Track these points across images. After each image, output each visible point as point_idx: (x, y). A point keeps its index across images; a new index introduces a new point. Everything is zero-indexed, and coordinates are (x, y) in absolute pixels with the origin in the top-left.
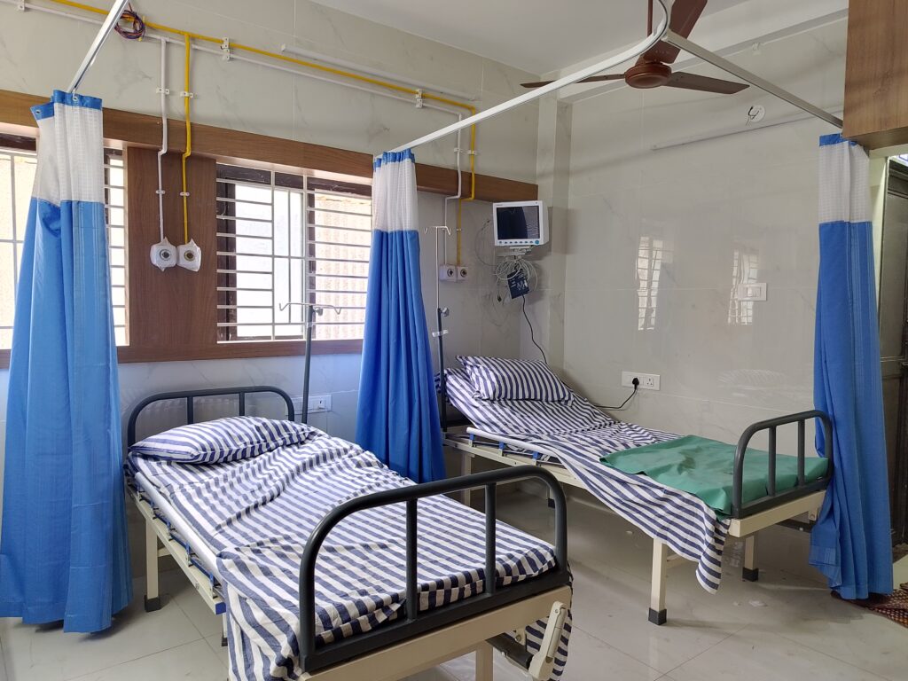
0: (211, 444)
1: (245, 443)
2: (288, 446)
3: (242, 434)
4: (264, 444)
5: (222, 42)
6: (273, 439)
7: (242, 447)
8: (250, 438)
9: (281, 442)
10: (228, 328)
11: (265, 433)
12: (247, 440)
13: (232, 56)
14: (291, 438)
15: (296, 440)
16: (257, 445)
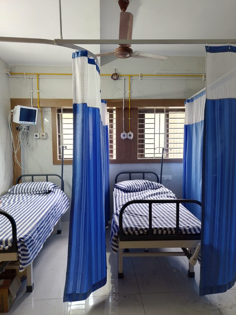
0: (130, 186)
1: (140, 187)
2: (153, 189)
3: (139, 184)
4: (145, 188)
5: (139, 75)
6: (148, 187)
7: (139, 188)
8: (141, 186)
9: (150, 188)
10: (142, 155)
11: (146, 185)
12: (140, 186)
13: (141, 78)
14: (154, 187)
15: (155, 188)
16: (143, 188)
